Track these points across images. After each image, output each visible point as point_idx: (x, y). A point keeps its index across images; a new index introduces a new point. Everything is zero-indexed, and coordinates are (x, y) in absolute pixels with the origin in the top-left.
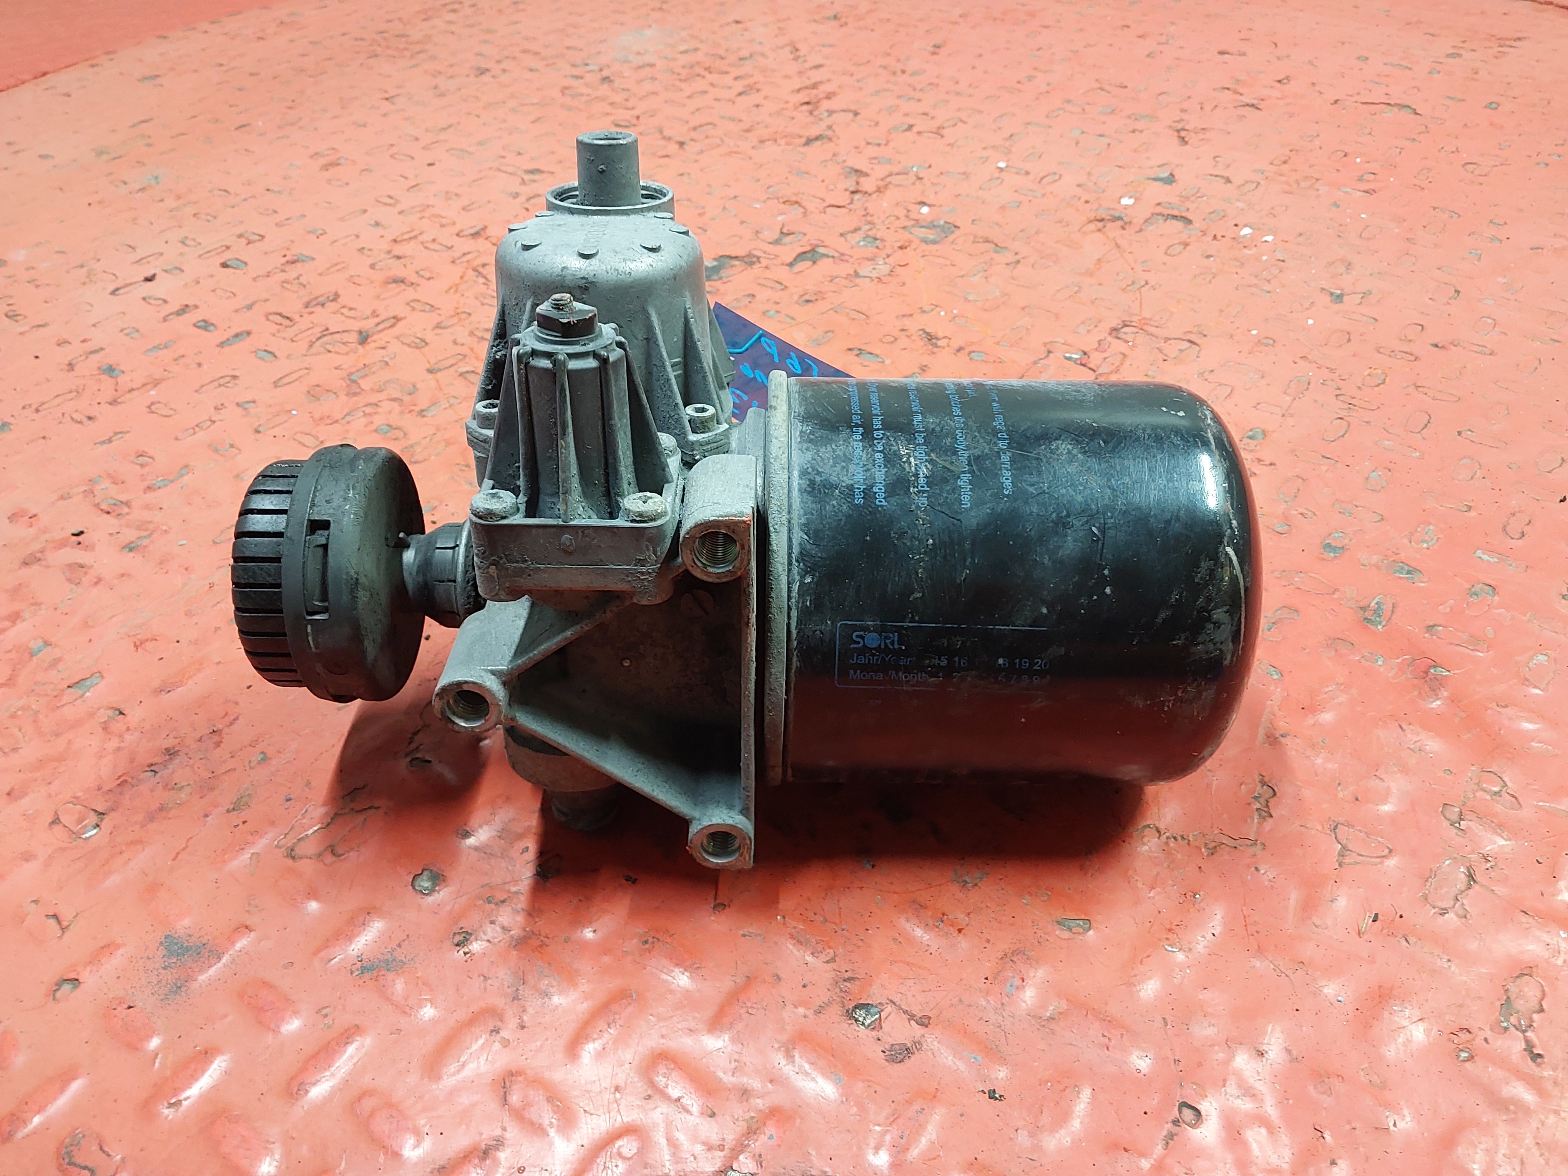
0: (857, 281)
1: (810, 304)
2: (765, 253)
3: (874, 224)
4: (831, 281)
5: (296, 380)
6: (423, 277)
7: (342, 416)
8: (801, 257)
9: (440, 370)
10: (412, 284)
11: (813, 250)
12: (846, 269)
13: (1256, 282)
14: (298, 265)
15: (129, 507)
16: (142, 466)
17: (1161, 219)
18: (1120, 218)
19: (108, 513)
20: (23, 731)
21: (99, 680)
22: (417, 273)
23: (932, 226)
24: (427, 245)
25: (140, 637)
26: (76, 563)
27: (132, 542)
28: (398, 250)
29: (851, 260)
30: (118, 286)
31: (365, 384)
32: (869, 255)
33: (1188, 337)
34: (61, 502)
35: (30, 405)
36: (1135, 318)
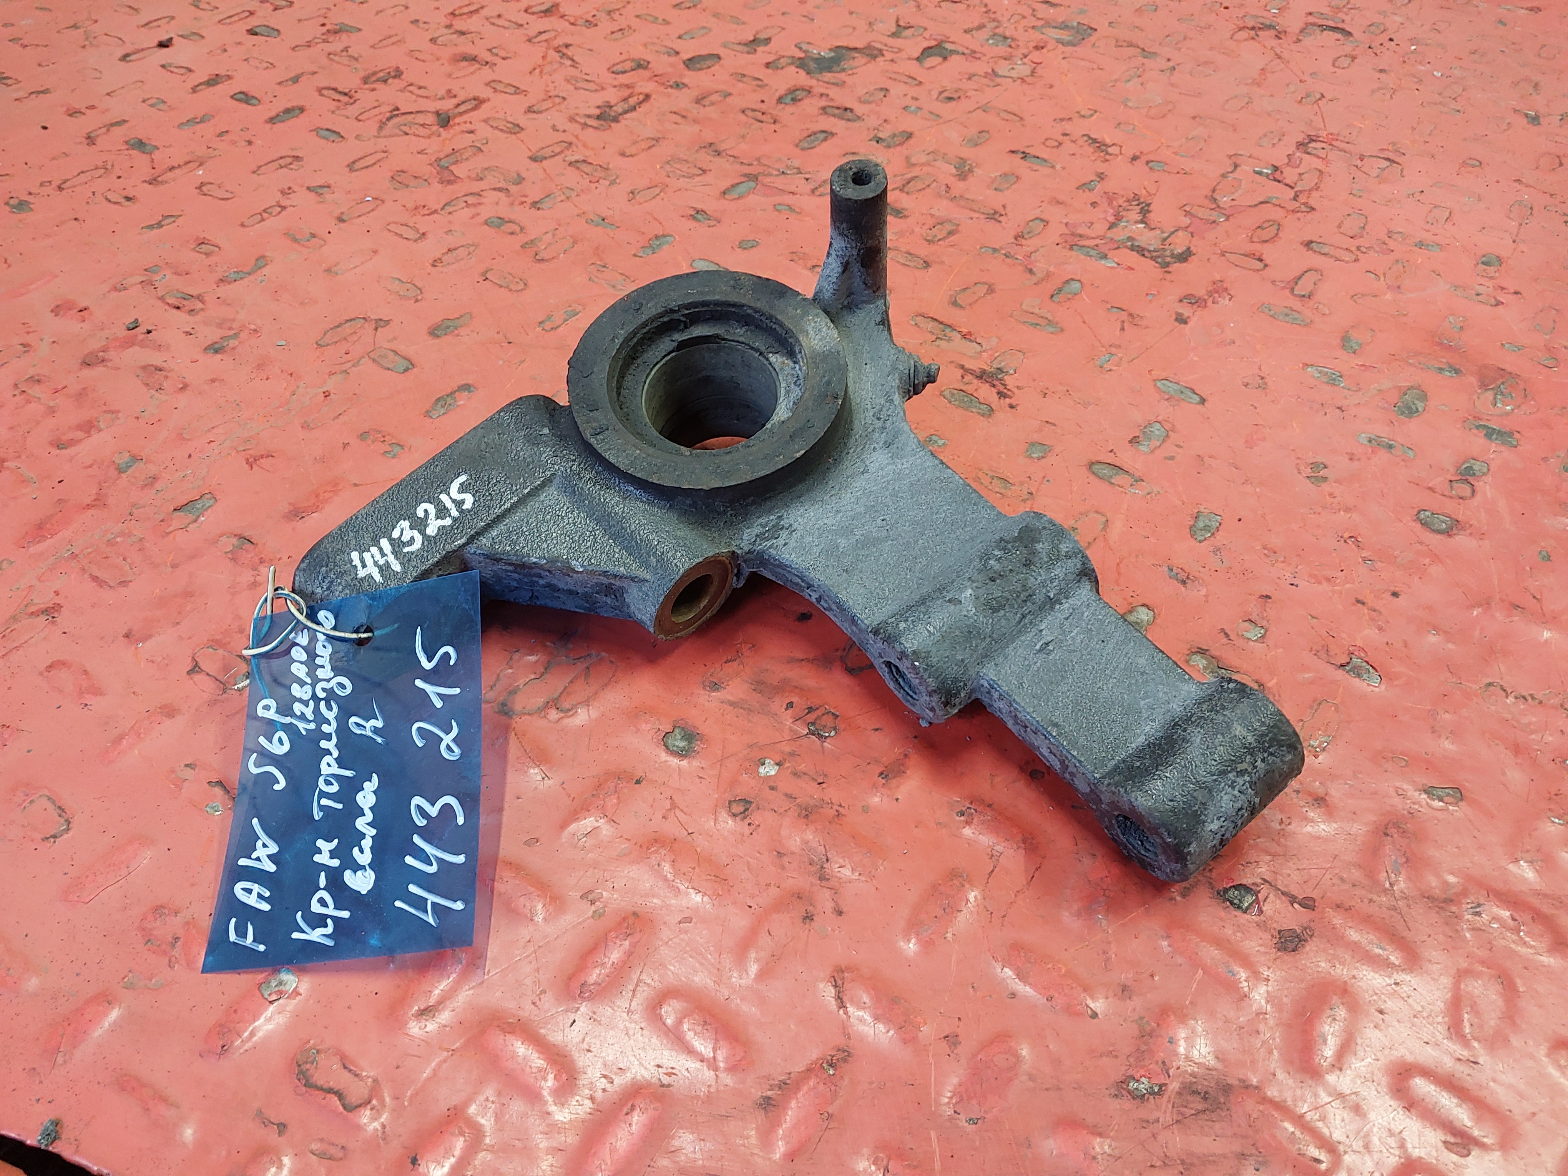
0: (998, 80)
1: (954, 103)
2: (886, 45)
3: (998, 21)
4: (969, 79)
5: (375, 164)
6: (497, 55)
7: (441, 206)
8: (927, 52)
9: (546, 158)
10: (487, 63)
11: (939, 45)
12: (981, 67)
13: (1441, 99)
14: (344, 36)
15: (203, 302)
16: (207, 254)
17: (1318, 30)
18: (1270, 27)
19: (178, 308)
20: (129, 560)
21: (212, 502)
22: (490, 50)
23: (1064, 26)
24: (492, 20)
25: (250, 452)
26: (152, 365)
27: (216, 343)
28: (459, 24)
29: (983, 58)
30: (128, 51)
31: (459, 170)
32: (1003, 54)
33: (1386, 154)
34: (114, 294)
35: (50, 182)
36: (1323, 134)
